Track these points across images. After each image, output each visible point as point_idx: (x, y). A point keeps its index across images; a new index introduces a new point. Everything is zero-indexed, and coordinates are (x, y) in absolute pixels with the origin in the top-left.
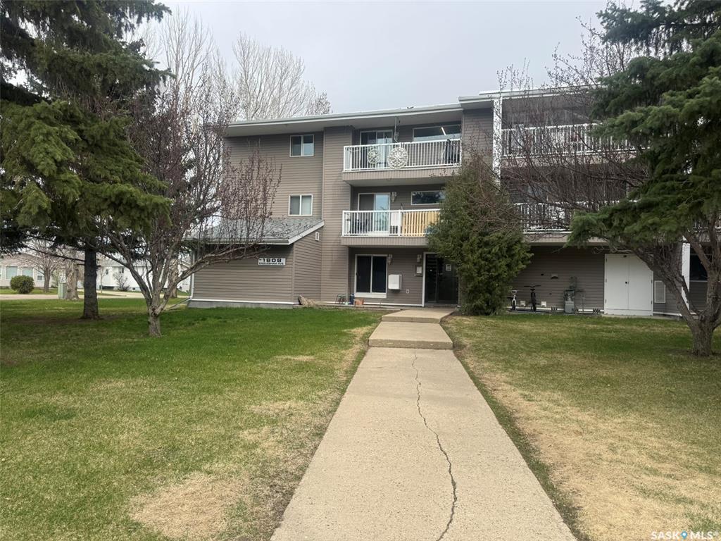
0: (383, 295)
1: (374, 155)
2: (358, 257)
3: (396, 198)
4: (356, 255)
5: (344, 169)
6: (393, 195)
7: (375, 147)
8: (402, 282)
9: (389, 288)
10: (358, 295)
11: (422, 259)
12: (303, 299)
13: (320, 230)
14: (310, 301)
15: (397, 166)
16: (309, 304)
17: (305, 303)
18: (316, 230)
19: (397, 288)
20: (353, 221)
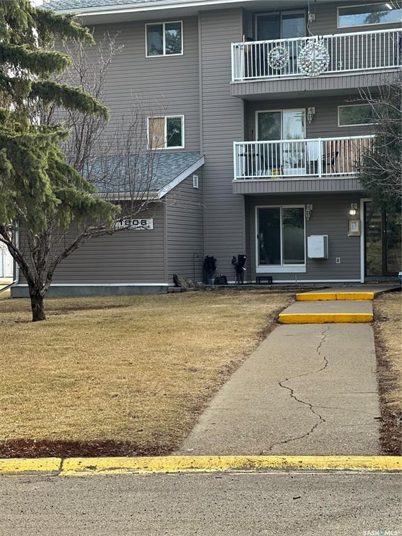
0: (300, 268)
1: (278, 56)
2: (260, 210)
3: (314, 116)
4: (257, 207)
5: (233, 79)
6: (309, 112)
7: (278, 43)
8: (330, 246)
9: (310, 256)
10: (262, 269)
11: (358, 210)
12: (180, 279)
13: (200, 171)
14: (190, 281)
15: (312, 72)
16: (189, 286)
17: (184, 285)
18: (193, 173)
19: (322, 256)
20: (249, 156)
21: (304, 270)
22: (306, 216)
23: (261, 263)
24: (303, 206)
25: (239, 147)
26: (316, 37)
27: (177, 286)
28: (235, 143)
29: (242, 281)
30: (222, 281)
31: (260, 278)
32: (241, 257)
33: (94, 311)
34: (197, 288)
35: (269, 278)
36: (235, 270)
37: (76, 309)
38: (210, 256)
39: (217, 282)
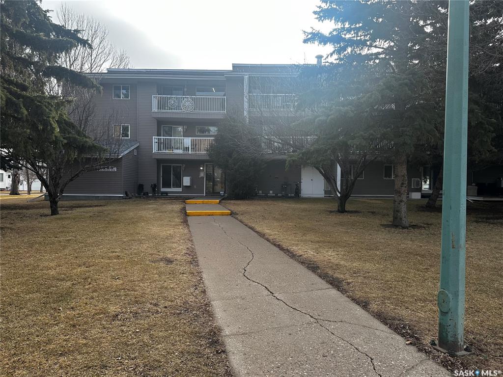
0: (180, 190)
1: (173, 102)
3: (186, 129)
4: (162, 165)
5: (153, 110)
6: (185, 127)
7: (173, 97)
8: (192, 181)
9: (184, 185)
10: (163, 190)
11: (203, 168)
12: (128, 193)
13: (137, 148)
14: (133, 194)
15: (187, 110)
16: (132, 196)
17: (130, 196)
18: (135, 149)
19: (189, 185)
20: (159, 143)
21: (181, 190)
22: (183, 169)
23: (162, 187)
24: (181, 165)
25: (155, 139)
26: (189, 96)
27: (127, 196)
28: (154, 137)
29: (155, 194)
30: (146, 194)
31: (163, 193)
32: (155, 185)
33: (87, 208)
34: (136, 197)
35: (166, 193)
36: (151, 190)
37: (77, 207)
38: (141, 183)
39: (144, 194)
